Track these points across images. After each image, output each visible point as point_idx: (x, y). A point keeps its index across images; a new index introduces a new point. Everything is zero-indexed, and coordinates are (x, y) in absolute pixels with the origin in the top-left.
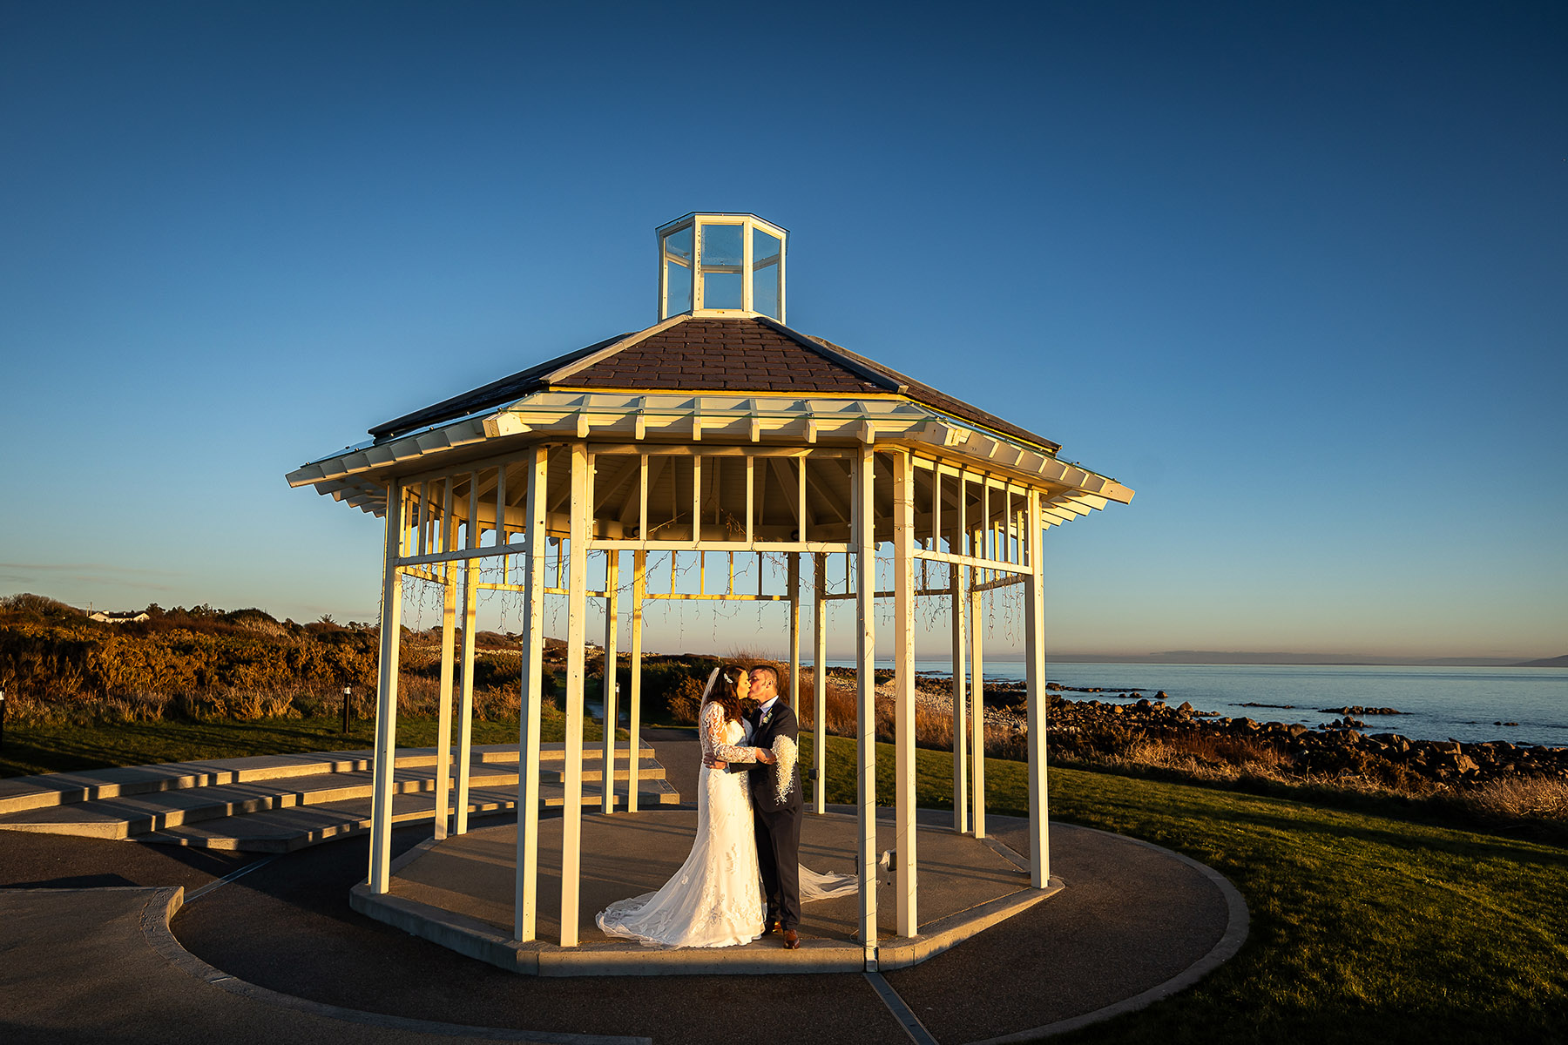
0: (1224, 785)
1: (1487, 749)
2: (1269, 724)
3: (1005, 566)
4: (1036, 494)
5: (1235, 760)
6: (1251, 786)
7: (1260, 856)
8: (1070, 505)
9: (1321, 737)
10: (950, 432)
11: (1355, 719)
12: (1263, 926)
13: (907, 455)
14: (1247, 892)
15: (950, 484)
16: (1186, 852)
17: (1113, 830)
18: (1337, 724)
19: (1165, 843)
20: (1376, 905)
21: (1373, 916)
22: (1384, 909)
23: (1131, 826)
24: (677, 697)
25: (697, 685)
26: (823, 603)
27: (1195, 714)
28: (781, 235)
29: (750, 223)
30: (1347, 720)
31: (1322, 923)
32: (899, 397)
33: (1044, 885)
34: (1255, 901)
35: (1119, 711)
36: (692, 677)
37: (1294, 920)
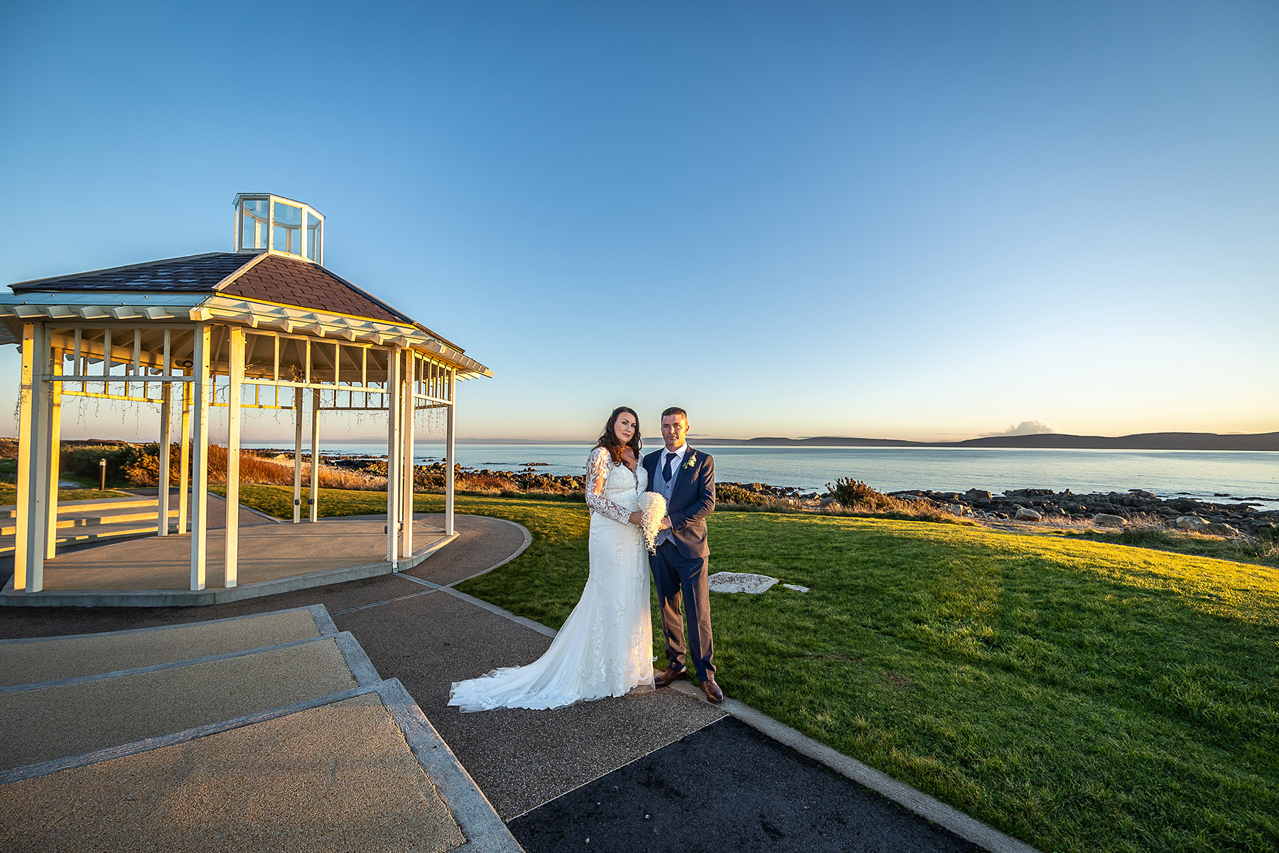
0: (495, 496)
1: (581, 478)
2: (497, 472)
3: (434, 399)
4: (455, 370)
5: (497, 486)
6: (505, 495)
7: (526, 516)
8: (464, 375)
9: (519, 476)
10: (442, 348)
11: (532, 468)
12: (536, 536)
13: (413, 352)
14: (527, 527)
15: (426, 364)
16: (499, 517)
17: (466, 514)
18: (525, 470)
19: (489, 515)
20: (568, 525)
21: (568, 528)
22: (571, 526)
23: (473, 511)
24: (134, 468)
25: (153, 459)
26: (318, 412)
27: (463, 468)
28: (321, 218)
29: (306, 209)
30: (529, 469)
31: (554, 531)
32: (412, 326)
33: (452, 534)
34: (530, 528)
35: (424, 468)
36: (148, 454)
37: (546, 532)
